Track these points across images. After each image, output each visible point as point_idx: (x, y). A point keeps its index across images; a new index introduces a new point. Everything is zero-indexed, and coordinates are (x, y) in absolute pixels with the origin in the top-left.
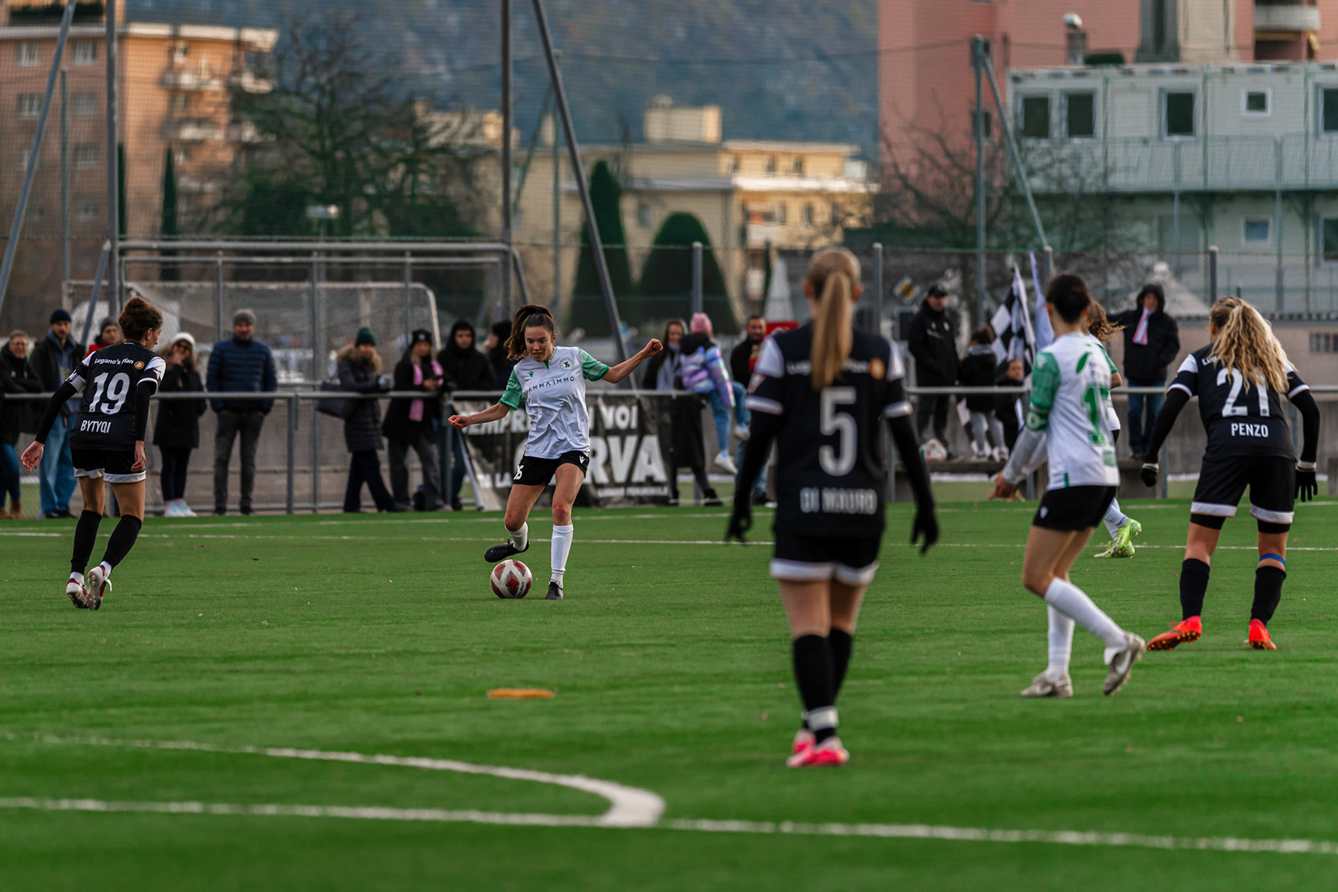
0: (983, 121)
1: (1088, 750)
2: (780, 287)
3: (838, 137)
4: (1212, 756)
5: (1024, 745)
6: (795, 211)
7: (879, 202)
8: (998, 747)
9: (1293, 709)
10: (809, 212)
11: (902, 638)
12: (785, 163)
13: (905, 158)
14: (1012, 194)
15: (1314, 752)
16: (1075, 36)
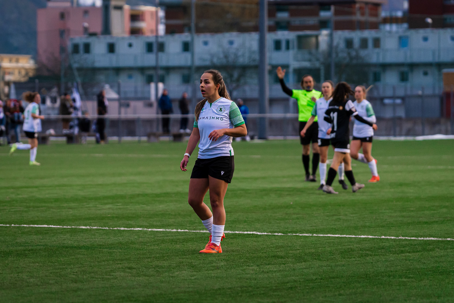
0: (63, 49)
1: (88, 206)
2: (13, 91)
3: (27, 53)
4: (118, 207)
5: (72, 205)
6: (16, 72)
7: (37, 70)
8: (65, 205)
9: (138, 195)
10: (20, 73)
11: (42, 178)
12: (14, 60)
13: (44, 59)
14: (70, 68)
15: (143, 206)
16: (86, 30)
